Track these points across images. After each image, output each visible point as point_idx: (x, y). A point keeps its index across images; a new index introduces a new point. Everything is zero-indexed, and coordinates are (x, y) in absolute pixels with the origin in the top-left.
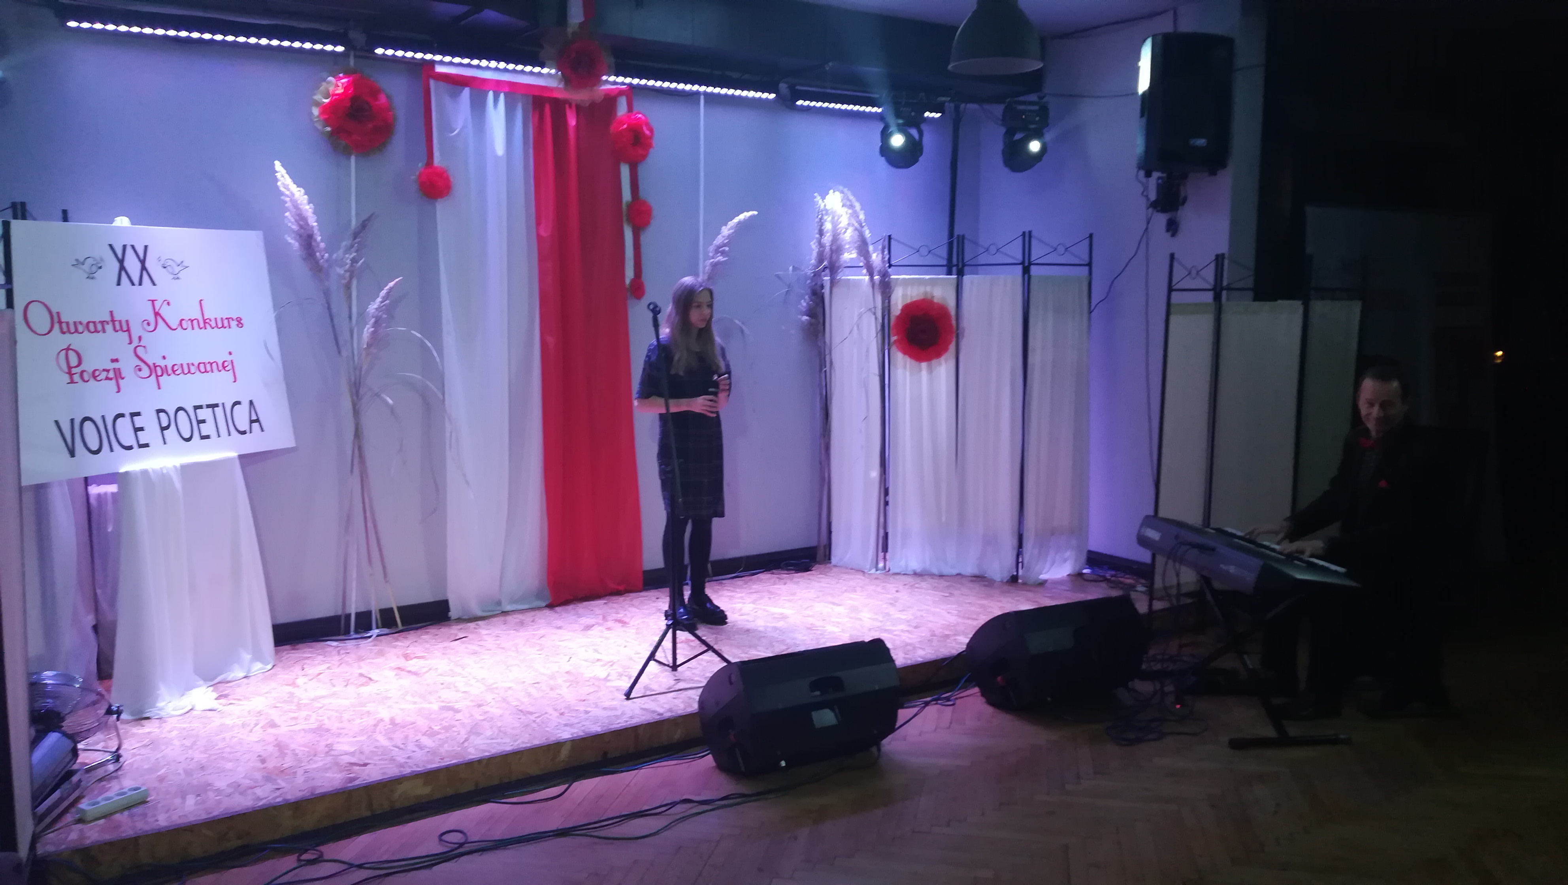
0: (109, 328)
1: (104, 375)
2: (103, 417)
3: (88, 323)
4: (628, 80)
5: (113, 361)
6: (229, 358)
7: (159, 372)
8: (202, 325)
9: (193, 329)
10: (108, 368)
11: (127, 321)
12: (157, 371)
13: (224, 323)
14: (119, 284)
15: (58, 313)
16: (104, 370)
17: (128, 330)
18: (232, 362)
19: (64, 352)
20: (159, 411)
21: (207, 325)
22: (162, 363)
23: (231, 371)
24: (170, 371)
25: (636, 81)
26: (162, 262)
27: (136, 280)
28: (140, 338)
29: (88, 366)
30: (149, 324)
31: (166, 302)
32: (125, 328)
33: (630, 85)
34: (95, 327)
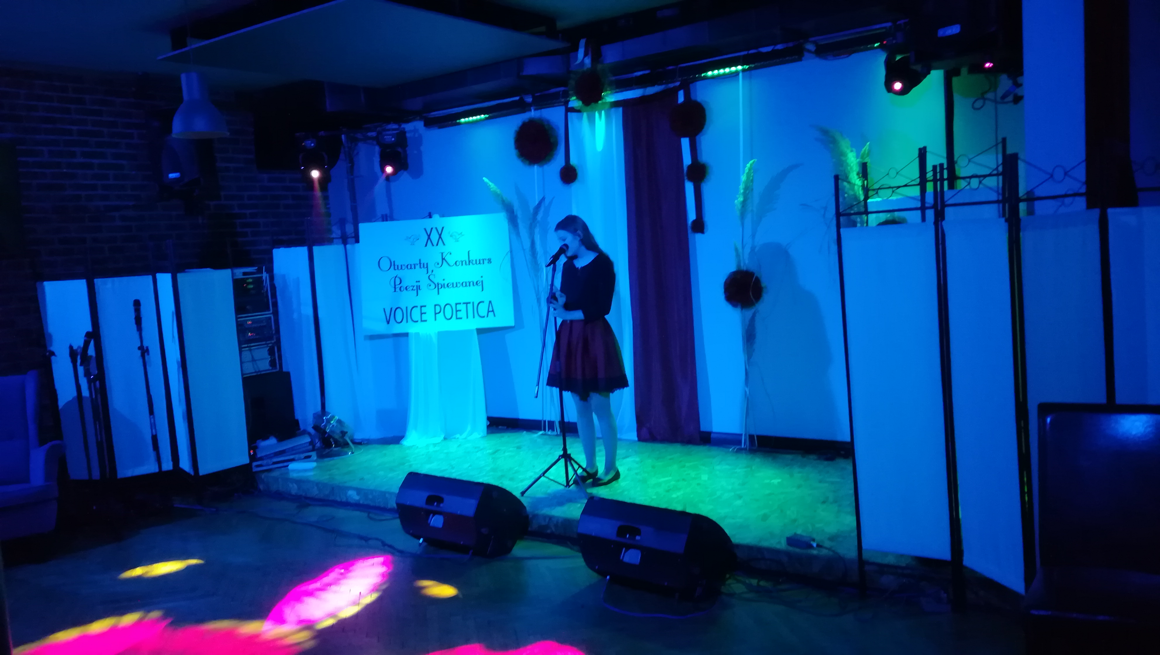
0: (418, 267)
1: (411, 288)
2: (407, 308)
3: (408, 265)
5: (417, 282)
6: (481, 279)
7: (440, 287)
8: (467, 263)
9: (462, 265)
10: (413, 285)
11: (427, 264)
12: (438, 287)
13: (481, 262)
14: (426, 245)
15: (394, 262)
16: (411, 286)
17: (427, 267)
18: (482, 281)
19: (394, 278)
20: (435, 305)
21: (470, 263)
22: (442, 282)
23: (481, 286)
24: (446, 286)
26: (451, 234)
27: (435, 244)
28: (432, 271)
29: (404, 284)
30: (438, 264)
31: (449, 254)
32: (425, 266)
34: (410, 267)
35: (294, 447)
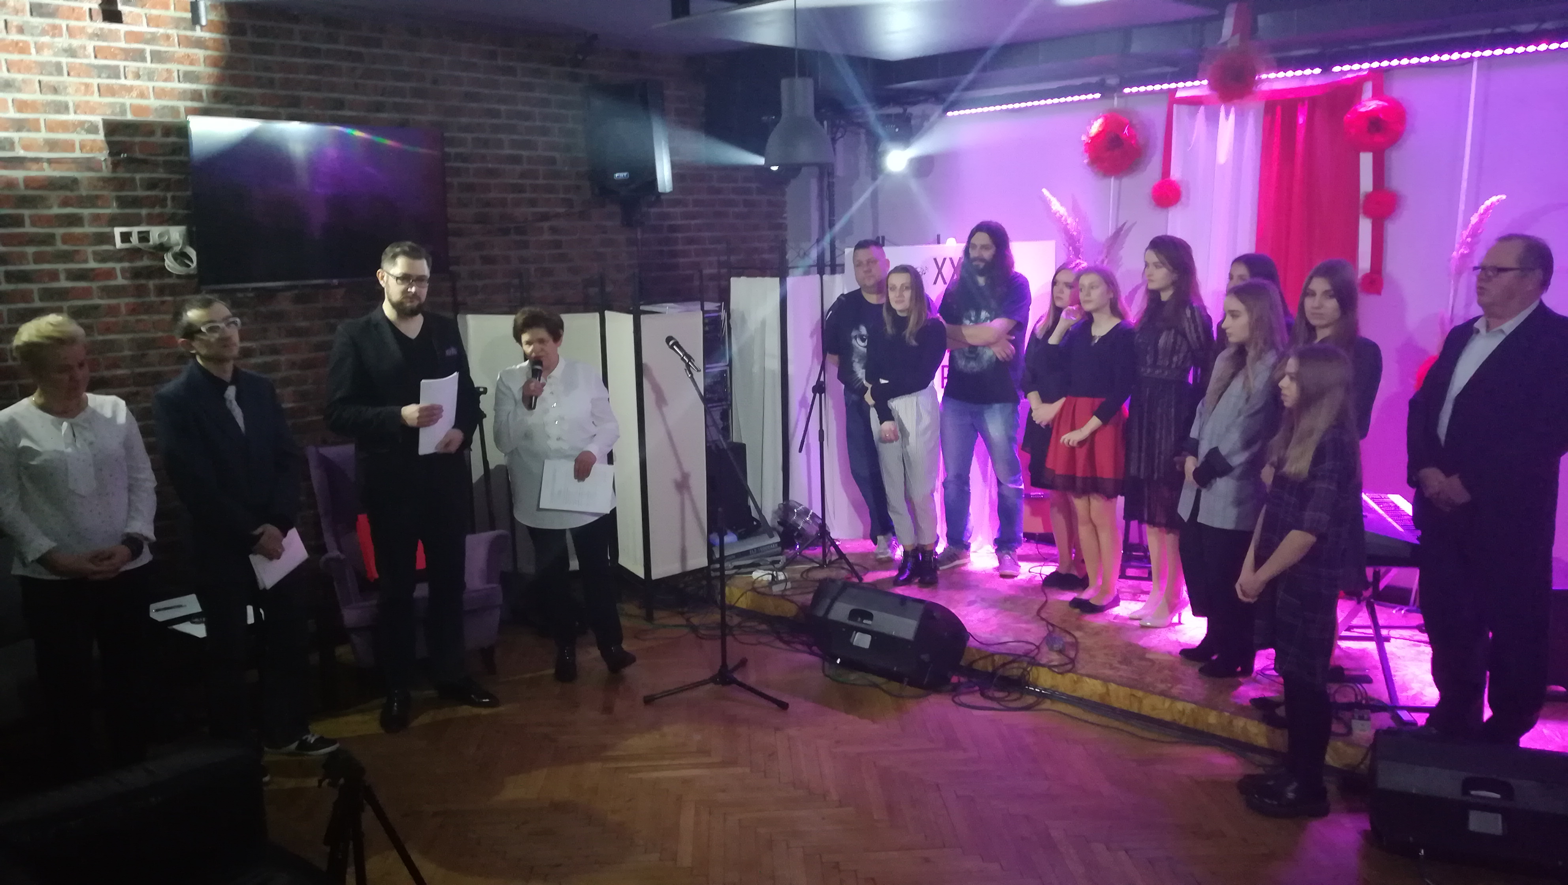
4: (1366, 66)
14: (935, 283)
25: (1375, 65)
33: (1370, 69)
35: (759, 548)
